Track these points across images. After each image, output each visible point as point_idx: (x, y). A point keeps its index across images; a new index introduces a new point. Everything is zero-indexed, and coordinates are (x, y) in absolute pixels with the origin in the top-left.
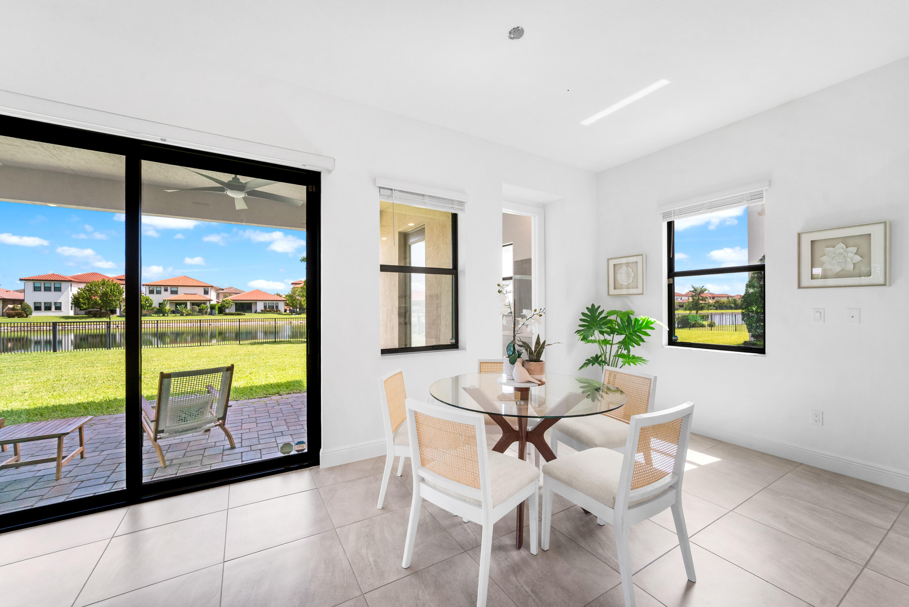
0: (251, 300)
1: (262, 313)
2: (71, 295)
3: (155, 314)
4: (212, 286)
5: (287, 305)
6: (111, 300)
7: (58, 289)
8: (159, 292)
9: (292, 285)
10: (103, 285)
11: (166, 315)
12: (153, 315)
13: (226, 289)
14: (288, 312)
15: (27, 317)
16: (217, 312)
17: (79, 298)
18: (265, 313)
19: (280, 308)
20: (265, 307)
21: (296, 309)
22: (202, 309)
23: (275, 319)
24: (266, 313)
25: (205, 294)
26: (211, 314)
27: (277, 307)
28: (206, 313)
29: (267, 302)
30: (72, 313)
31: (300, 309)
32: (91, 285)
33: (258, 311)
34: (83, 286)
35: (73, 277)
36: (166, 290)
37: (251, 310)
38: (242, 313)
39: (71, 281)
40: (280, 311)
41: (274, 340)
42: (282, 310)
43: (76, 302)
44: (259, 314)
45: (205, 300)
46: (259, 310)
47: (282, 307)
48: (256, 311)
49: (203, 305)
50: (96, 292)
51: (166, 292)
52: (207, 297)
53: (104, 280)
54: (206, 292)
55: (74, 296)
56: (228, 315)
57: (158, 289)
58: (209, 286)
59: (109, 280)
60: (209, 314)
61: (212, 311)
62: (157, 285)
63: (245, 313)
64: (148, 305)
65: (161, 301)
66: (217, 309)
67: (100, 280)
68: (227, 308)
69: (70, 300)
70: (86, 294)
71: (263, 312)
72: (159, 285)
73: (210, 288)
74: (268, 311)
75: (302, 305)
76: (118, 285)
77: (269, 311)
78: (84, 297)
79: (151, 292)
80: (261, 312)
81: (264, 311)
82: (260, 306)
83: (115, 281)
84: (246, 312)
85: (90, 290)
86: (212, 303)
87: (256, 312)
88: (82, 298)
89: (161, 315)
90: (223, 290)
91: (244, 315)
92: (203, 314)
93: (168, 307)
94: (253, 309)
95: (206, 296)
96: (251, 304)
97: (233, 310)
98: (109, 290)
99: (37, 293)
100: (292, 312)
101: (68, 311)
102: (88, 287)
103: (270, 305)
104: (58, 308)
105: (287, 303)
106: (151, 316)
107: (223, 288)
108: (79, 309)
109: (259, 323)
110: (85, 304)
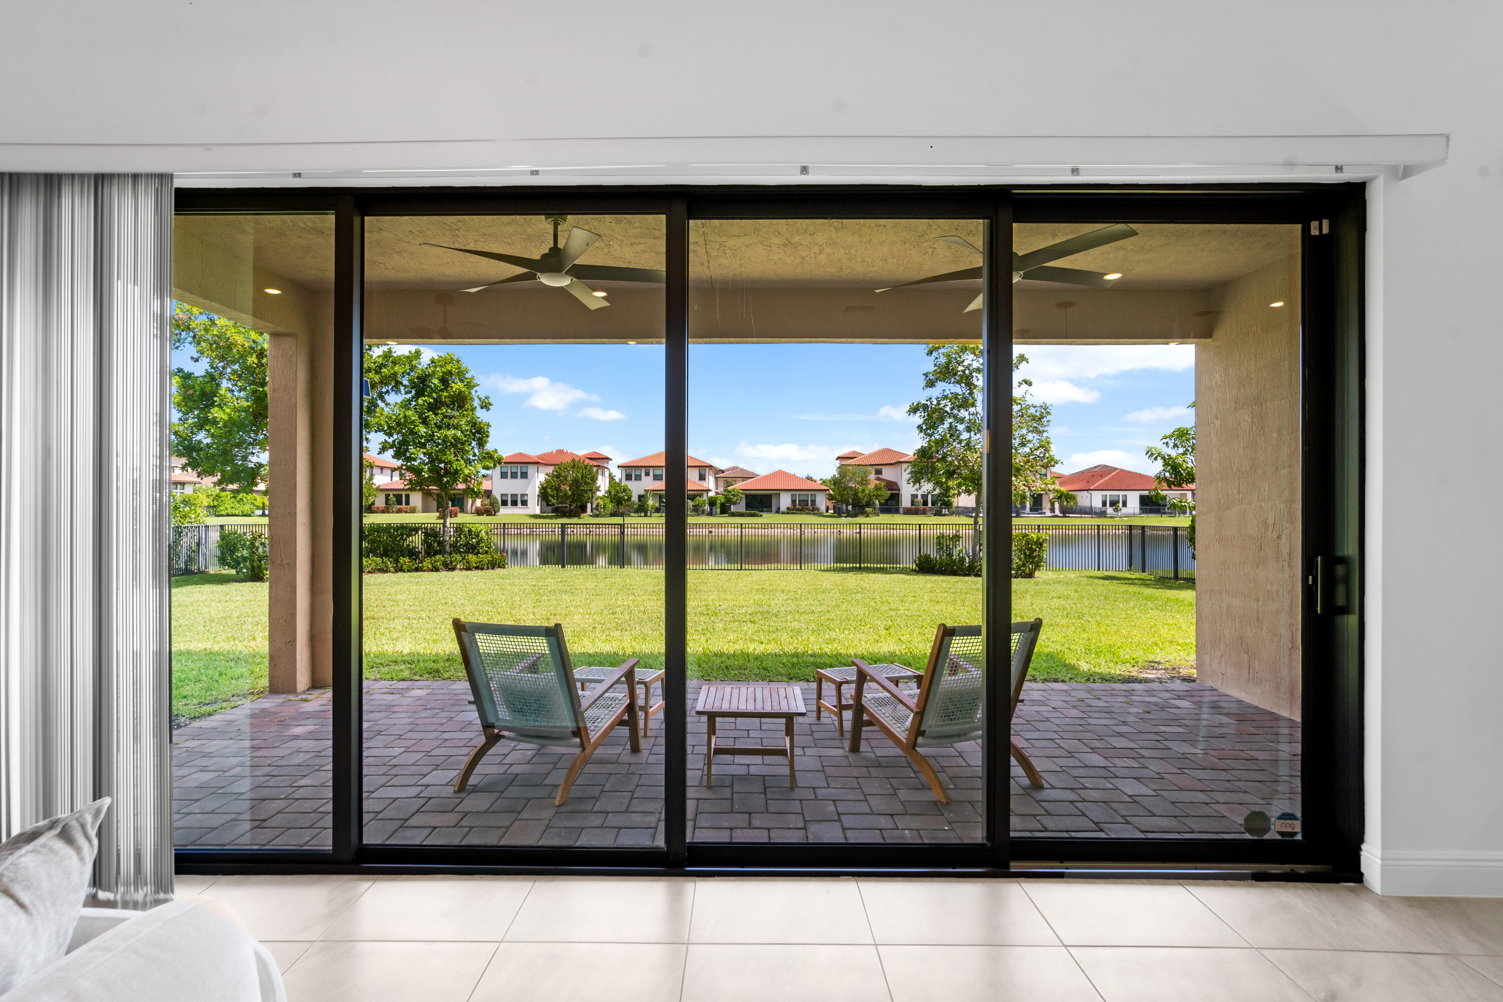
0: (770, 490)
1: (788, 513)
2: (538, 484)
3: (635, 512)
4: (711, 466)
5: (831, 498)
6: (582, 490)
7: (524, 475)
8: (638, 478)
9: (838, 461)
10: (573, 467)
11: (649, 514)
12: (632, 514)
13: (728, 470)
14: (831, 511)
15: (495, 515)
16: (718, 510)
17: (547, 487)
18: (793, 513)
19: (818, 504)
20: (794, 502)
21: (847, 506)
22: (698, 505)
23: (801, 525)
24: (795, 513)
25: (700, 479)
26: (710, 514)
27: (814, 502)
28: (703, 512)
29: (797, 493)
30: (538, 511)
31: (854, 507)
32: (560, 469)
33: (781, 510)
34: (550, 470)
35: (538, 457)
36: (647, 474)
37: (771, 507)
38: (757, 512)
39: (538, 463)
40: (818, 509)
41: (858, 565)
42: (823, 508)
43: (544, 495)
44: (784, 515)
45: (701, 490)
46: (783, 508)
47: (822, 502)
48: (779, 508)
49: (698, 498)
50: (566, 479)
51: (647, 478)
52: (704, 485)
53: (573, 460)
54: (702, 477)
55: (541, 484)
56: (736, 516)
57: (638, 473)
58: (706, 466)
59: (579, 461)
60: (707, 515)
61: (711, 509)
62: (636, 467)
63: (762, 513)
64: (626, 497)
65: (643, 493)
66: (718, 505)
67: (569, 460)
68: (735, 503)
69: (537, 492)
70: (554, 481)
71: (789, 511)
72: (639, 467)
73: (707, 469)
74: (798, 510)
75: (859, 499)
76: (592, 467)
77: (802, 510)
78: (552, 486)
79: (628, 477)
80: (786, 511)
81: (793, 510)
82: (785, 501)
83: (587, 461)
84: (763, 511)
85: (558, 477)
86: (711, 494)
87: (778, 511)
88: (551, 488)
89: (643, 514)
90: (723, 472)
91: (761, 516)
92: (699, 515)
93: (651, 502)
94: (774, 508)
95: (702, 482)
96: (770, 496)
97: (741, 507)
98: (579, 475)
99: (504, 480)
100: (838, 513)
101: (534, 507)
102: (556, 471)
103: (802, 498)
104: (524, 503)
105: (830, 495)
106: (630, 516)
107: (723, 469)
108: (545, 504)
109: (785, 531)
110: (553, 496)
